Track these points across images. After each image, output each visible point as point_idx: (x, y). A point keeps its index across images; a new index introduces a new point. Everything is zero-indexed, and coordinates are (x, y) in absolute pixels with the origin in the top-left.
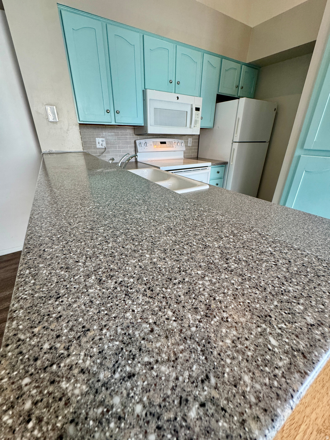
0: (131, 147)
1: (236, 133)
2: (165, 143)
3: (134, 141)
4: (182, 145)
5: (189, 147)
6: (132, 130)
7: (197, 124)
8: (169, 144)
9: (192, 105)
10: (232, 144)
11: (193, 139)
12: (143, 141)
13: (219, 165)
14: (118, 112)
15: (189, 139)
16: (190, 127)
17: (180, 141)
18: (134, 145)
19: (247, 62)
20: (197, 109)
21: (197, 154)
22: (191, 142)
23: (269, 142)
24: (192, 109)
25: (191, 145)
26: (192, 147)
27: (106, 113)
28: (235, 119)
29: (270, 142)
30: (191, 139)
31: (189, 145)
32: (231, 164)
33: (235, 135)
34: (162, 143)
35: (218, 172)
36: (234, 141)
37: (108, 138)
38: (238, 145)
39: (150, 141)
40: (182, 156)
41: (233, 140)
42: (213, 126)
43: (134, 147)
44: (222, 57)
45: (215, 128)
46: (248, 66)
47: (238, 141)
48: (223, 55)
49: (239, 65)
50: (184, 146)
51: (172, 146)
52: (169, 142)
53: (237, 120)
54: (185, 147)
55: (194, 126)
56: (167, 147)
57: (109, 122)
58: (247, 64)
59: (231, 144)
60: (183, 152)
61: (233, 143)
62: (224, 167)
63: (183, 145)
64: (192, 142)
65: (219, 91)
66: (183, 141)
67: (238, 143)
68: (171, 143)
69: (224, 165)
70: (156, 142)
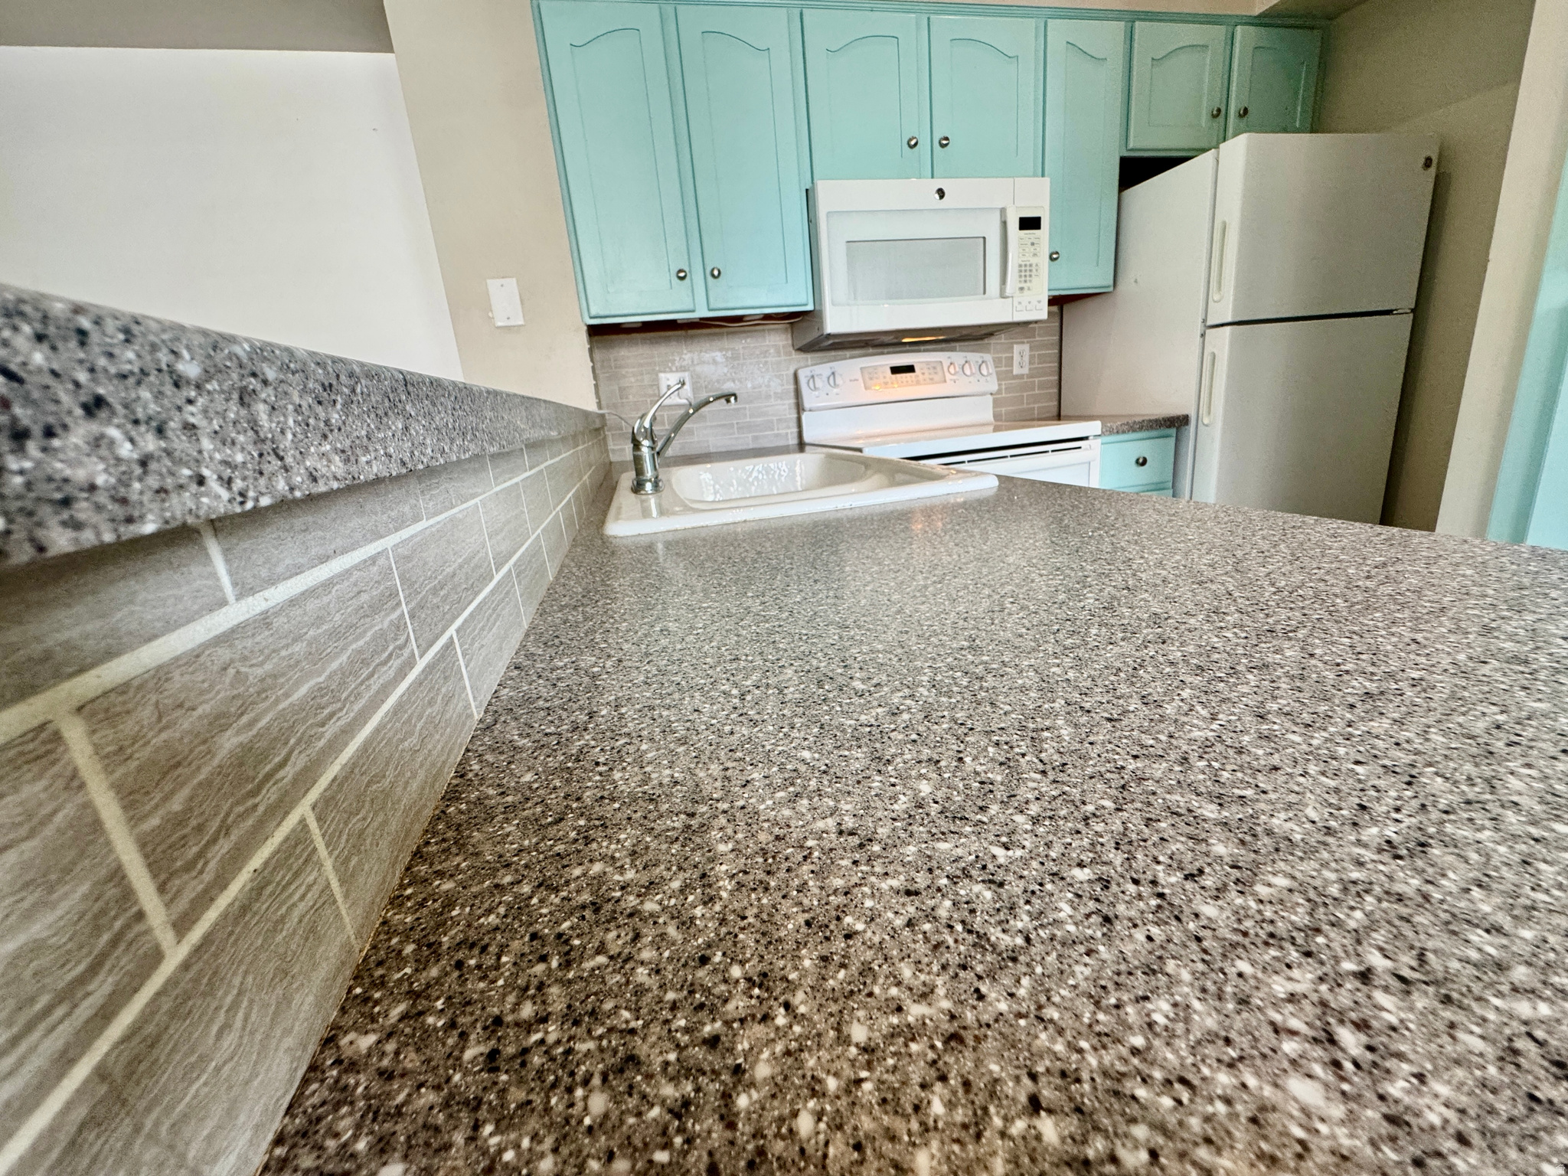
0: (779, 396)
1: (1219, 288)
2: (910, 369)
3: (792, 371)
4: (985, 372)
5: (1021, 377)
6: (783, 337)
7: (1034, 279)
8: (926, 371)
9: (1003, 211)
10: (1203, 335)
11: (1031, 349)
12: (824, 369)
13: (1141, 429)
14: (716, 273)
15: (1017, 348)
16: (1003, 296)
17: (974, 357)
18: (792, 387)
19: (1257, 12)
20: (1030, 223)
21: (1056, 403)
22: (1026, 359)
23: (1413, 311)
24: (1004, 224)
25: (1025, 371)
26: (1030, 376)
27: (675, 280)
28: (1206, 236)
29: (1420, 312)
30: (1026, 347)
31: (1016, 371)
32: (1206, 421)
33: (1215, 296)
34: (895, 370)
35: (1141, 462)
36: (1209, 323)
37: (698, 369)
38: (1232, 334)
39: (852, 367)
40: (988, 416)
41: (1204, 321)
42: (1111, 282)
43: (792, 394)
44: (1132, 18)
45: (1121, 287)
46: (1266, 25)
47: (1229, 319)
48: (1131, 8)
49: (1220, 32)
50: (989, 374)
51: (937, 378)
52: (928, 363)
53: (1216, 232)
54: (998, 379)
55: (1022, 289)
56: (918, 383)
57: (685, 308)
58: (1259, 16)
59: (1198, 339)
60: (990, 399)
61: (1208, 331)
62: (1172, 441)
63: (989, 369)
64: (1032, 357)
65: (1131, 145)
66: (988, 357)
67: (1228, 328)
68: (935, 367)
69: (1173, 431)
70: (875, 368)
